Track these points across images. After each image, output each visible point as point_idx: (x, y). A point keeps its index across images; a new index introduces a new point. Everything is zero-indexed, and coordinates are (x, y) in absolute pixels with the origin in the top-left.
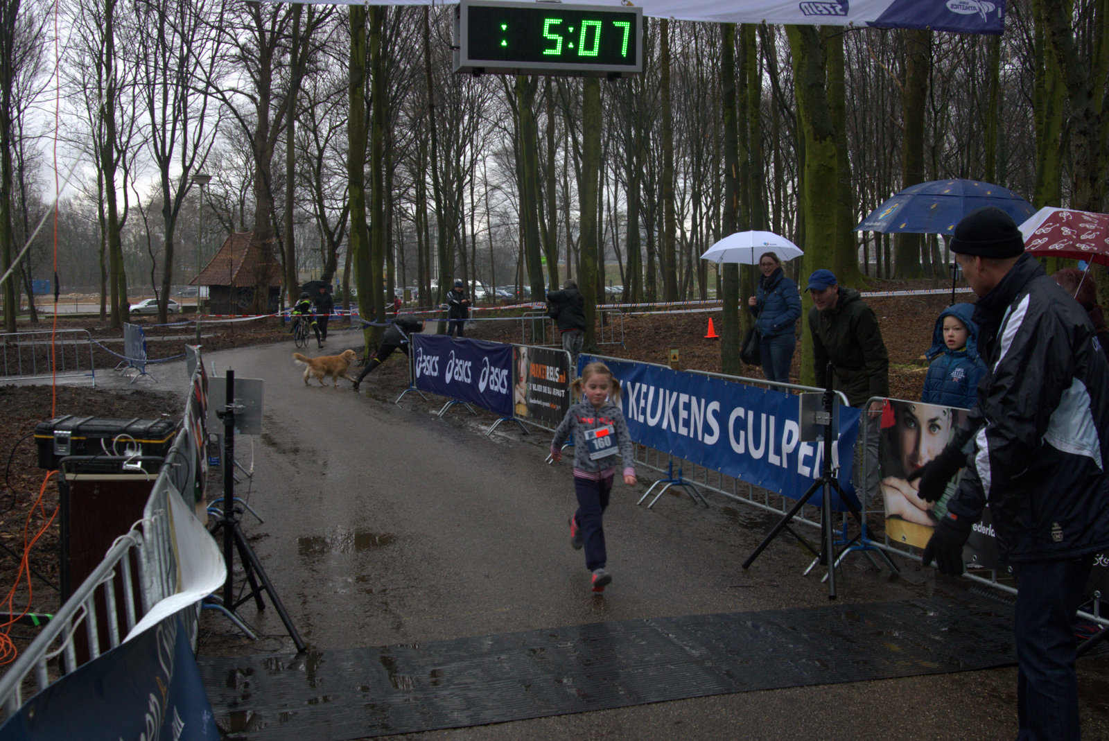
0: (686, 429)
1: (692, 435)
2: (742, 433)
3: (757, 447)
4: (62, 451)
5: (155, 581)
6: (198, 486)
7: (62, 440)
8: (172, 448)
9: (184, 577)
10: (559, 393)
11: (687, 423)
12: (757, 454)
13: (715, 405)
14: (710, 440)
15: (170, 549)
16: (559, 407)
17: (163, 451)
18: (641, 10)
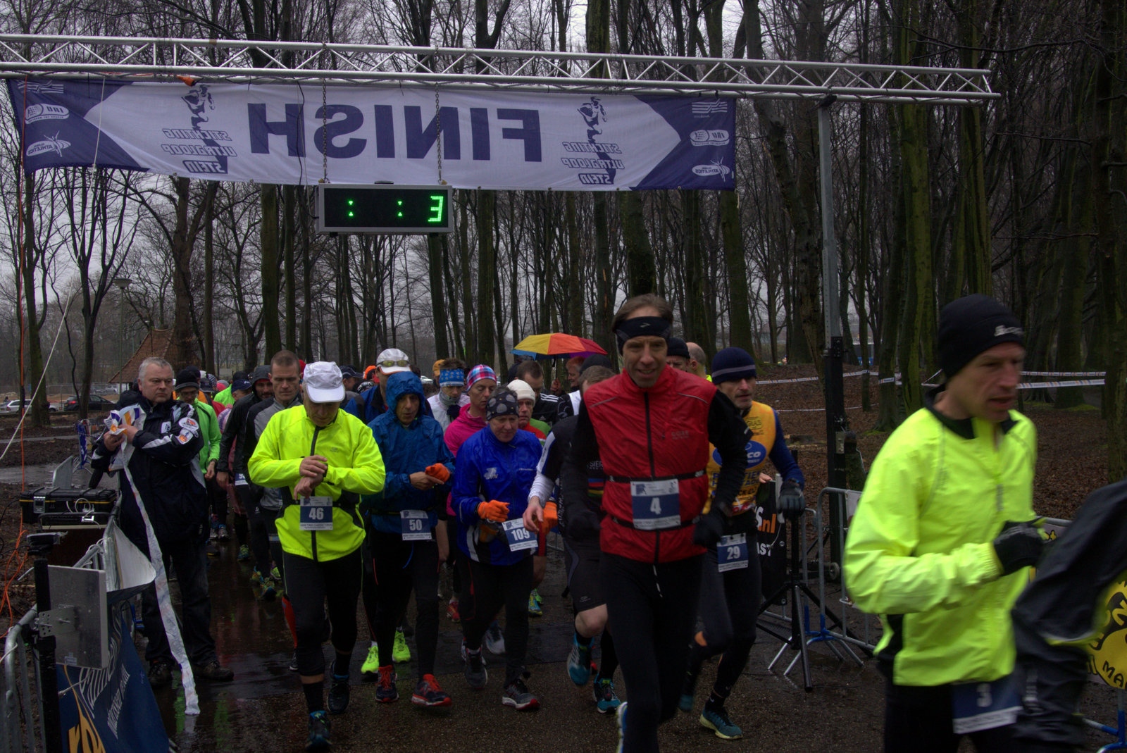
4: (39, 510)
7: (40, 503)
15: (116, 569)
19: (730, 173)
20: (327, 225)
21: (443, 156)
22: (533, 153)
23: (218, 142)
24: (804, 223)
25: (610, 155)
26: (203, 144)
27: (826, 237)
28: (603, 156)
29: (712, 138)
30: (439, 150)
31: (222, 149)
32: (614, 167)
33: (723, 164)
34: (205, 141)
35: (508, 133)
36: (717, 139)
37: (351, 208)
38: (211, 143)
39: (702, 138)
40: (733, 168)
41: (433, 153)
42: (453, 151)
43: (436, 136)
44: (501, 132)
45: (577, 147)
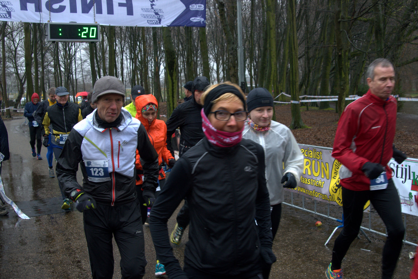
19: (204, 21)
20: (51, 38)
21: (96, 12)
22: (130, 12)
23: (7, 6)
24: (231, 40)
25: (159, 13)
27: (239, 45)
28: (157, 14)
29: (198, 7)
30: (94, 10)
31: (9, 8)
32: (161, 18)
33: (202, 17)
34: (2, 5)
35: (121, 5)
36: (200, 8)
37: (60, 32)
39: (194, 7)
40: (205, 18)
41: (92, 11)
42: (99, 11)
43: (93, 5)
44: (118, 4)
45: (147, 10)
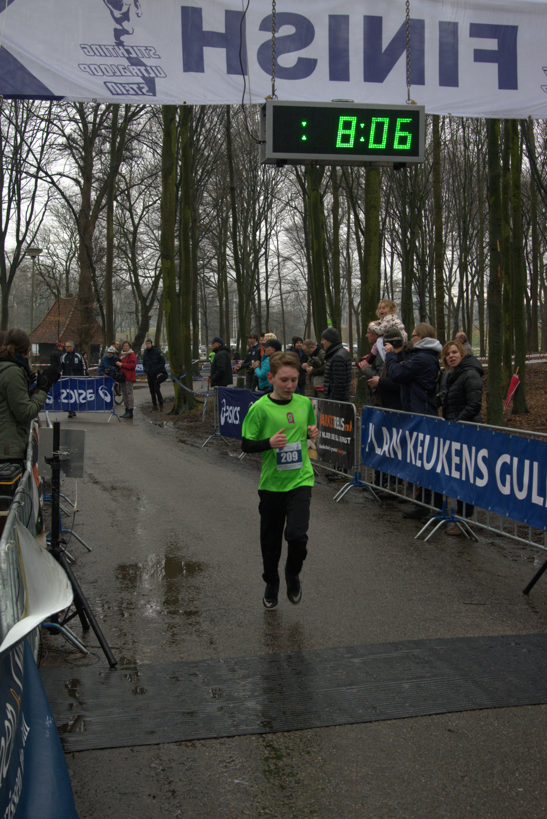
0: (459, 473)
1: (464, 478)
2: (508, 477)
3: (521, 489)
5: (8, 604)
6: (39, 521)
8: (19, 489)
9: (30, 602)
10: (345, 440)
11: (459, 468)
12: (521, 495)
13: (484, 452)
14: (481, 483)
15: (18, 576)
16: (344, 453)
17: (11, 491)
18: (423, 107)
20: (277, 150)
21: (405, 81)
22: (508, 80)
23: (144, 60)
26: (126, 63)
31: (149, 69)
34: (129, 59)
35: (481, 56)
38: (135, 62)
42: (416, 76)
44: (472, 54)
